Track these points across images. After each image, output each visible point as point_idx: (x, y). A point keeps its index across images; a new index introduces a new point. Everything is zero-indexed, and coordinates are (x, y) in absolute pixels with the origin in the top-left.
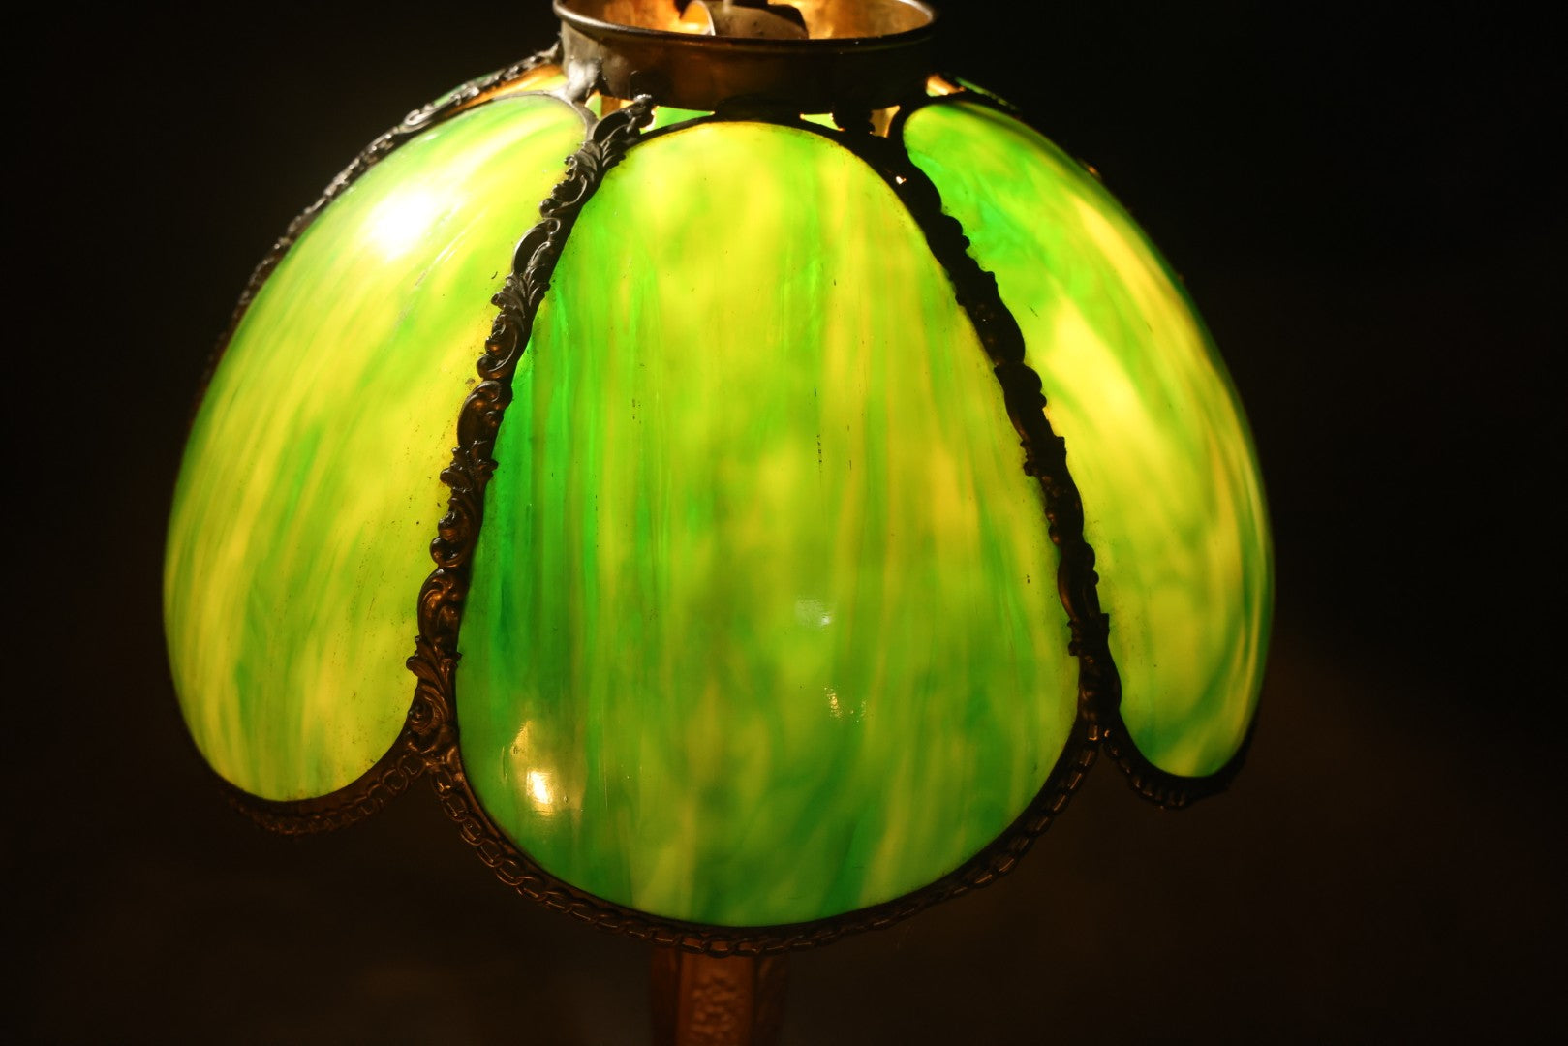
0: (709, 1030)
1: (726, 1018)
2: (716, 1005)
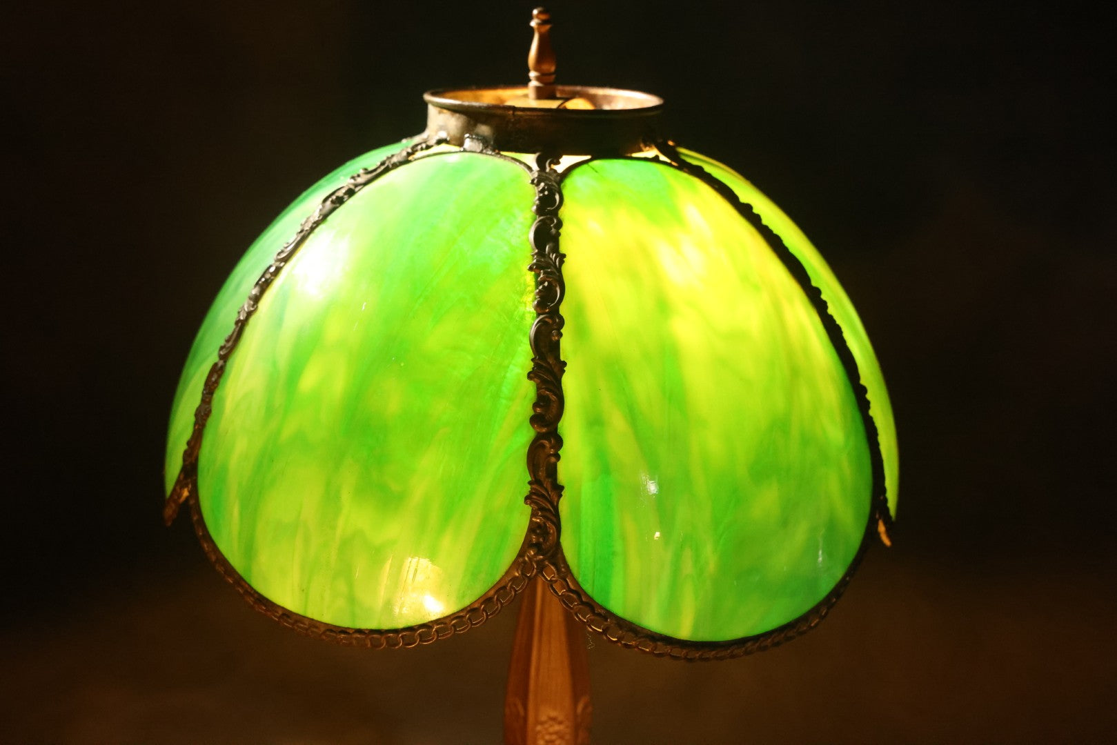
2: (551, 734)
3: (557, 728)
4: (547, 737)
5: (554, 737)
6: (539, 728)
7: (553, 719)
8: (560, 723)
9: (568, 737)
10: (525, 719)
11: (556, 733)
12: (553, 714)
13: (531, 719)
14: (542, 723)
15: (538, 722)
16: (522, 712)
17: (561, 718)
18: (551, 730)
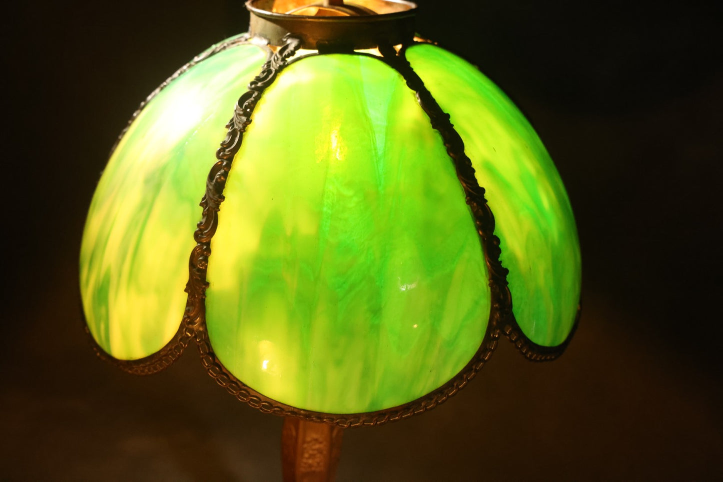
3: (317, 446)
4: (311, 452)
5: (315, 452)
6: (305, 445)
7: (316, 440)
8: (321, 443)
9: (325, 452)
10: (296, 439)
12: (315, 436)
13: (300, 440)
14: (309, 442)
15: (304, 442)
16: (294, 433)
17: (321, 440)
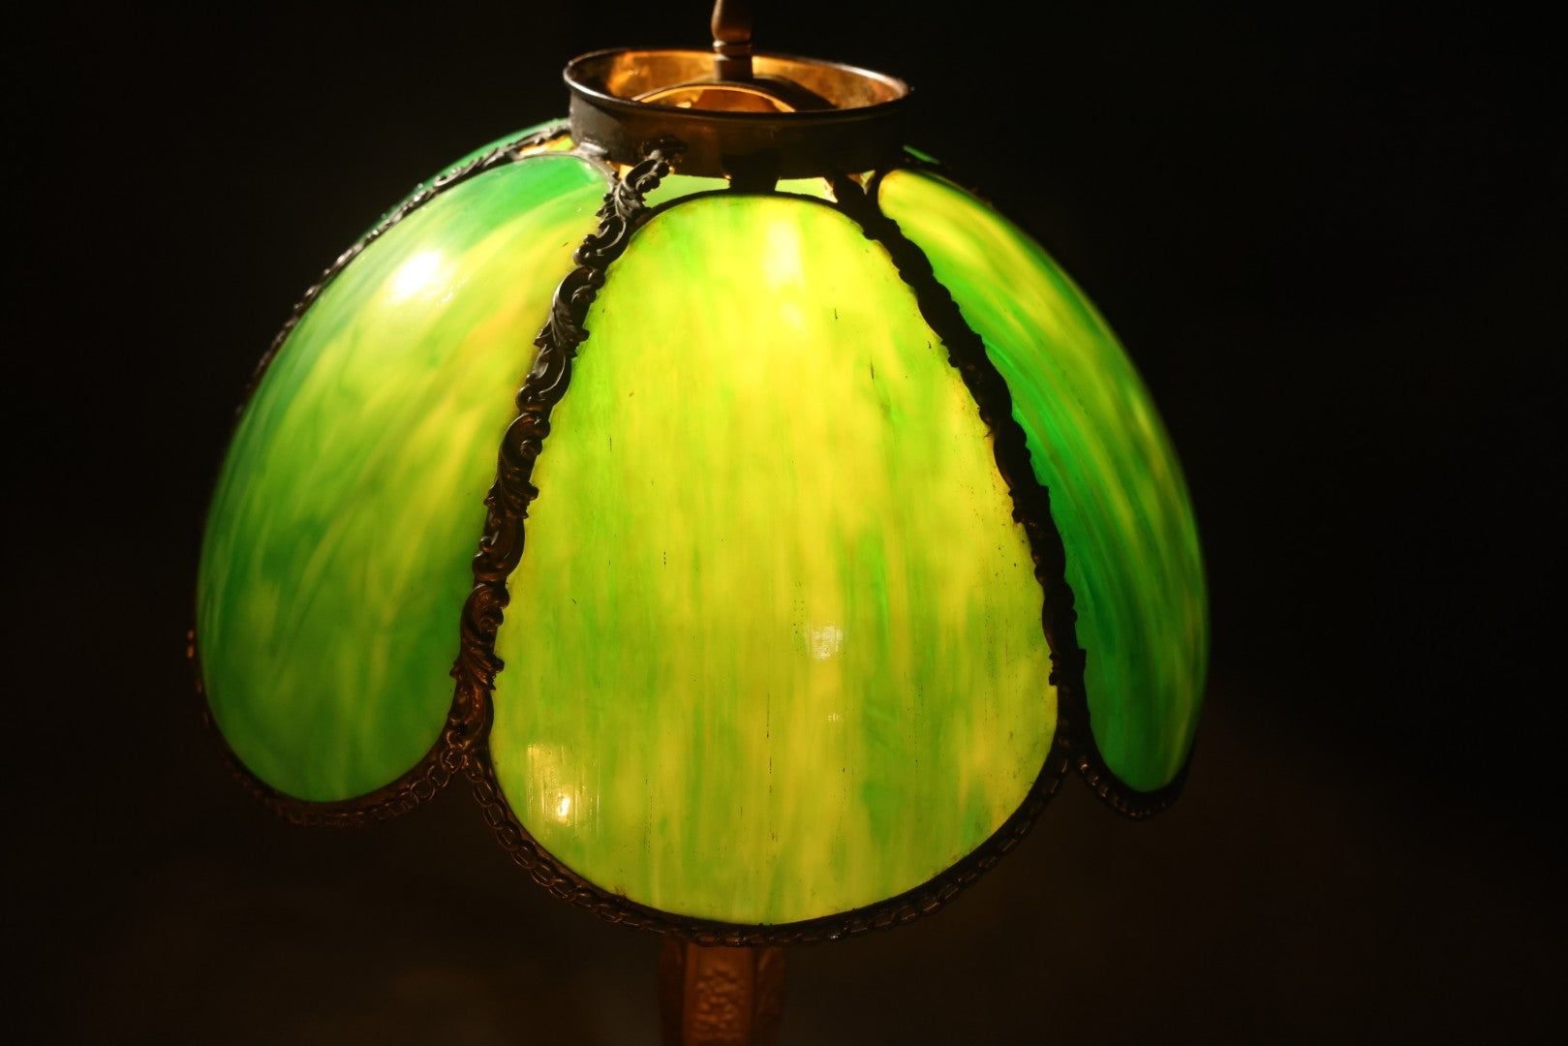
0: (713, 1019)
1: (729, 1007)
2: (719, 995)
11: (726, 995)
18: (719, 990)
